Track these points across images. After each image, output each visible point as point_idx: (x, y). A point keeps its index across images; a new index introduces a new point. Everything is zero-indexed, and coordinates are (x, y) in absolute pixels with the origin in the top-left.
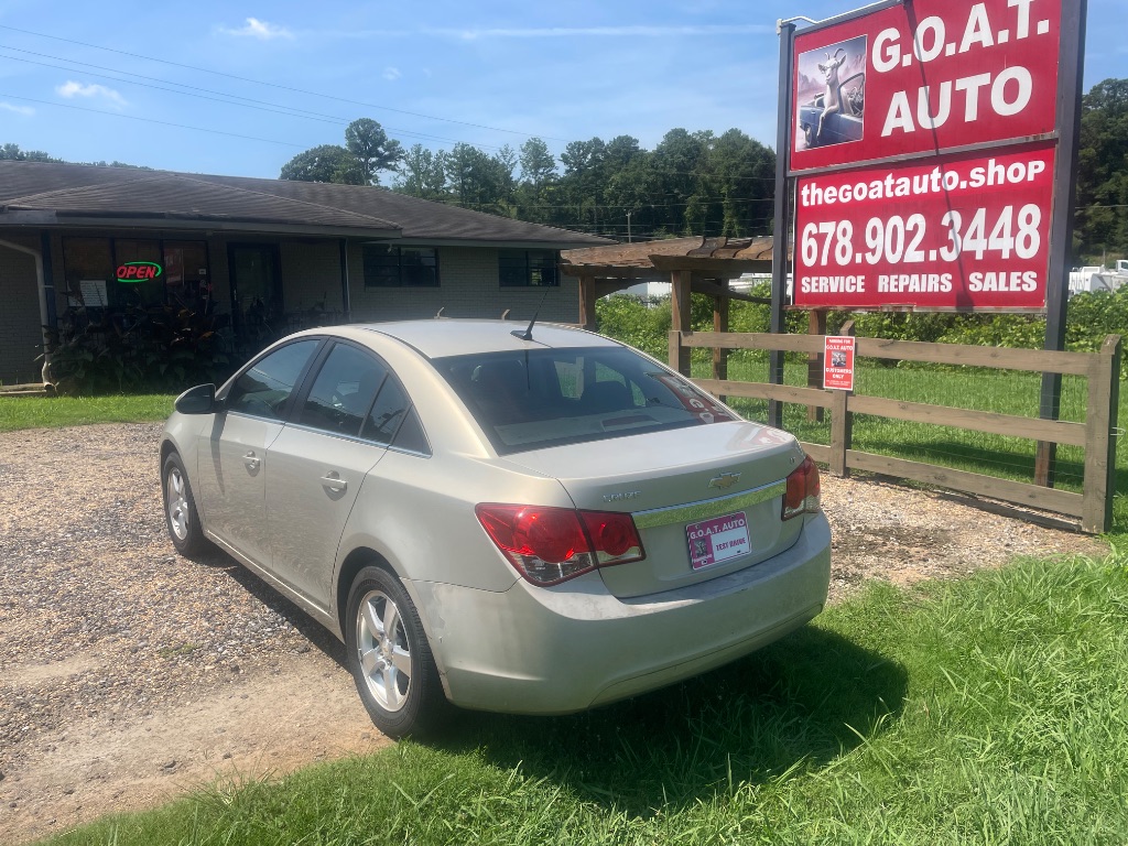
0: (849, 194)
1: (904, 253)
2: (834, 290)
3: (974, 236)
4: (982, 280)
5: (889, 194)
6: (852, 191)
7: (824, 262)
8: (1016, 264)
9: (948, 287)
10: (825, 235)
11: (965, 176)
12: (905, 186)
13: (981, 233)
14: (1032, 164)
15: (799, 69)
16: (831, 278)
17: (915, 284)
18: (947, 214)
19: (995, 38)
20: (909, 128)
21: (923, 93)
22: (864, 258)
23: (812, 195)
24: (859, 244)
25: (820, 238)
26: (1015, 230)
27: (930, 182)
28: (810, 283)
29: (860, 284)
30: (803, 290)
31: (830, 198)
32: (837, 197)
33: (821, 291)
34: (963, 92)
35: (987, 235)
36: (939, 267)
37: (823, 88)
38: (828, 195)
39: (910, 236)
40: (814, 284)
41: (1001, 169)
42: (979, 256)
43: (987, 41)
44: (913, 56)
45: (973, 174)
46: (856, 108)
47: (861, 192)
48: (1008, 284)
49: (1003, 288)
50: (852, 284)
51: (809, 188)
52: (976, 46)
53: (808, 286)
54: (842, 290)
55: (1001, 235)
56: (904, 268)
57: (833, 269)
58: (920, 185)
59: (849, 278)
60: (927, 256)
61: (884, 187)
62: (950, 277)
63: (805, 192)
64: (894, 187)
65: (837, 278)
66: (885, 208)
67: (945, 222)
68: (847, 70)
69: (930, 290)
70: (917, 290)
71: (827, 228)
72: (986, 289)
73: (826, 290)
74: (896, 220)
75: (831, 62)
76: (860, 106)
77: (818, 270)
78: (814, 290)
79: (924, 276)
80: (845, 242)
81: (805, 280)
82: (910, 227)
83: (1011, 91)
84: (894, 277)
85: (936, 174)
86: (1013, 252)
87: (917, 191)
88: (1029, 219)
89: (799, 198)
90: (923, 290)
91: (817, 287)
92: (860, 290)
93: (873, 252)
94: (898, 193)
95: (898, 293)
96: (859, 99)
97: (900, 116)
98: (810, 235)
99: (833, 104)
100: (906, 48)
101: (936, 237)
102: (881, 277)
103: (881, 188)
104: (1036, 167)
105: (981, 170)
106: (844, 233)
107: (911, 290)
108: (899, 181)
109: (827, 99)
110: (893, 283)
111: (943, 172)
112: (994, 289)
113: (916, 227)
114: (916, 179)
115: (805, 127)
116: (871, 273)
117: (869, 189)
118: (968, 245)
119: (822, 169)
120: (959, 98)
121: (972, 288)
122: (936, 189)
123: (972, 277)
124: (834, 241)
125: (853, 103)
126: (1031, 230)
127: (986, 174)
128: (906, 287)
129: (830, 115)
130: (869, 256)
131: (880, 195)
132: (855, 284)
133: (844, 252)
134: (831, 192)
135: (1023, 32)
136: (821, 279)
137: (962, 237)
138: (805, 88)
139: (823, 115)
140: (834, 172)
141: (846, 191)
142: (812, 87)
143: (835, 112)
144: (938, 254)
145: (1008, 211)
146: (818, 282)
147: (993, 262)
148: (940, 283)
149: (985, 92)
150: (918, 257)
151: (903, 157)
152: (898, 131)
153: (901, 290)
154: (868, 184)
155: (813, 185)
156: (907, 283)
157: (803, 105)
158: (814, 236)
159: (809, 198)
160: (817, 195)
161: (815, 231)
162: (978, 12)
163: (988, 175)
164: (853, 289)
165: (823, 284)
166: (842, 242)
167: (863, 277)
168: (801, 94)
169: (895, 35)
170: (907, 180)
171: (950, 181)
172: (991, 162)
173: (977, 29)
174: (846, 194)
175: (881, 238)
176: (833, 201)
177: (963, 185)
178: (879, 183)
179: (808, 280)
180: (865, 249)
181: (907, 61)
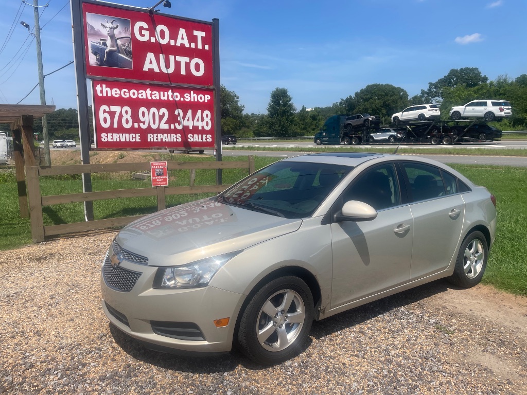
0: (127, 94)
1: (159, 125)
2: (123, 140)
3: (188, 120)
4: (193, 137)
5: (149, 98)
6: (129, 92)
7: (115, 126)
8: (203, 132)
9: (180, 140)
10: (115, 113)
11: (182, 96)
12: (156, 95)
13: (191, 119)
14: (206, 96)
15: (87, 21)
16: (121, 135)
17: (166, 138)
18: (177, 110)
19: (190, 45)
20: (157, 70)
21: (162, 56)
22: (139, 126)
23: (103, 90)
24: (135, 118)
25: (112, 114)
26: (203, 120)
27: (168, 96)
28: (107, 137)
29: (138, 137)
30: (103, 139)
31: (116, 94)
32: (120, 94)
33: (115, 140)
34: (179, 62)
35: (193, 120)
36: (175, 131)
37: (106, 37)
38: (115, 92)
39: (161, 117)
40: (110, 137)
41: (195, 95)
42: (191, 128)
43: (187, 45)
44: (156, 39)
45: (185, 95)
46: (128, 53)
47: (134, 94)
48: (202, 139)
49: (200, 140)
50: (133, 138)
51: (101, 86)
52: (183, 45)
53: (106, 138)
54: (128, 140)
55: (198, 120)
57: (121, 130)
58: (164, 96)
59: (131, 135)
60: (170, 126)
61: (146, 94)
62: (180, 135)
63: (98, 88)
64: (151, 95)
65: (124, 135)
66: (149, 104)
67: (176, 113)
68: (120, 32)
69: (172, 141)
70: (167, 141)
71: (114, 108)
72: (194, 141)
73: (118, 140)
74: (153, 110)
75: (110, 25)
76: (130, 52)
77: (111, 130)
78: (110, 140)
79: (169, 135)
80: (129, 116)
81: (103, 135)
82: (161, 113)
83: (197, 67)
84: (155, 135)
85: (170, 93)
86: (203, 127)
87: (162, 98)
88: (207, 116)
89: (95, 91)
90: (169, 141)
91: (112, 139)
92: (138, 140)
93: (144, 123)
94: (154, 98)
95: (158, 142)
96: (129, 49)
97: (151, 63)
98: (105, 111)
99: (113, 47)
100: (152, 34)
101: (173, 119)
102: (149, 135)
104: (208, 97)
105: (189, 95)
106: (127, 112)
107: (164, 141)
108: (154, 93)
109: (109, 42)
110: (155, 138)
111: (173, 92)
112: (197, 141)
113: (164, 114)
114: (162, 93)
115: (95, 53)
116: (144, 133)
117: (138, 94)
118: (186, 124)
119: (110, 79)
120: (178, 64)
121: (189, 140)
122: (171, 99)
123: (189, 136)
124: (121, 116)
125: (125, 50)
126: (208, 119)
127: (190, 96)
128: (162, 139)
129: (111, 52)
130: (141, 125)
131: (144, 97)
132: (135, 138)
133: (127, 122)
134: (116, 91)
135: (200, 47)
136: (114, 135)
137: (184, 120)
138: (92, 32)
139: (107, 50)
140: (117, 82)
141: (125, 92)
142: (96, 34)
143: (115, 51)
144: (175, 126)
145: (199, 112)
146: (112, 136)
147: (196, 130)
148: (177, 138)
149: (188, 65)
150: (166, 127)
151: (155, 82)
152: (151, 70)
153: (159, 140)
154: (138, 92)
155: (104, 86)
156: (162, 138)
157: (92, 41)
158: (108, 112)
159: (102, 92)
160: (107, 91)
161: (107, 110)
162: (182, 32)
163: (191, 97)
164: (134, 140)
165: (116, 137)
166: (125, 117)
167: (139, 134)
168: (90, 34)
169: (145, 26)
170: (157, 93)
171: (177, 96)
172: (192, 92)
173: (182, 38)
174: (125, 93)
175: (147, 117)
176: (118, 96)
177: (182, 99)
178: (144, 92)
179: (106, 135)
180: (139, 121)
181: (153, 40)
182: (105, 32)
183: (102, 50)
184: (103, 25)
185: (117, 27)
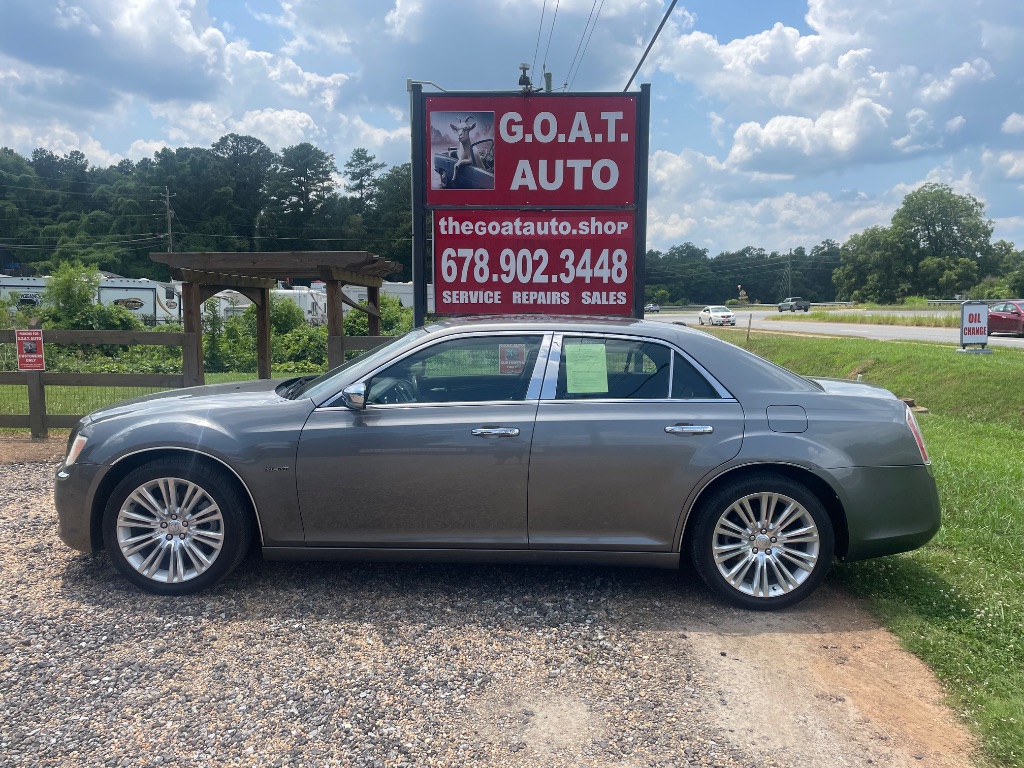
0: (484, 229)
1: (532, 276)
2: (474, 301)
3: (584, 267)
4: (591, 297)
5: (518, 233)
6: (487, 227)
7: (464, 279)
8: (611, 286)
9: (567, 301)
10: (465, 258)
11: (575, 226)
12: (530, 229)
13: (588, 265)
14: (620, 223)
15: (432, 124)
16: (471, 293)
17: (542, 298)
18: (564, 251)
19: (593, 137)
20: (533, 187)
21: (543, 164)
22: (499, 278)
23: (449, 226)
24: (494, 266)
25: (460, 261)
26: (611, 265)
27: (550, 227)
28: (451, 296)
29: (497, 297)
30: (444, 300)
31: (467, 230)
32: (474, 230)
33: (462, 302)
34: (572, 170)
35: (592, 266)
36: (560, 287)
37: (457, 144)
38: (466, 228)
39: (536, 264)
40: (455, 297)
41: (599, 224)
42: (588, 281)
43: (588, 139)
44: (533, 136)
45: (581, 225)
46: (488, 165)
47: (494, 228)
48: (608, 299)
49: (605, 302)
50: (489, 297)
51: (447, 220)
52: (580, 140)
53: (449, 298)
54: (481, 301)
55: (601, 267)
56: (531, 286)
57: (472, 285)
58: (543, 229)
59: (486, 293)
60: (550, 279)
61: (514, 227)
62: (568, 294)
63: (442, 223)
64: (522, 228)
65: (476, 293)
66: (517, 243)
67: (563, 256)
68: (478, 134)
69: (554, 303)
70: (544, 303)
71: (463, 252)
72: (593, 303)
73: (467, 302)
74: (525, 252)
75: (463, 125)
76: (491, 164)
77: (457, 286)
78: (455, 301)
79: (549, 293)
80: (484, 264)
81: (445, 294)
82: (536, 258)
83: (605, 175)
84: (525, 293)
85: (554, 223)
86: (610, 279)
87: (540, 232)
88: (620, 258)
89: (437, 227)
90: (549, 303)
91: (458, 299)
92: (497, 301)
93: (508, 273)
94: (525, 231)
95: (529, 305)
96: (489, 158)
97: (523, 176)
98: (449, 257)
99: (466, 157)
100: (528, 129)
101: (556, 266)
102: (514, 293)
103: (510, 228)
104: (623, 226)
105: (587, 223)
106: (481, 258)
107: (539, 302)
108: (526, 224)
109: (460, 152)
110: (525, 297)
111: (559, 222)
112: (599, 303)
113: (541, 258)
114: (539, 224)
115: (440, 171)
116: (507, 290)
117: (501, 227)
118: (580, 273)
119: (458, 207)
120: (569, 173)
121: (583, 301)
122: (554, 233)
123: (584, 294)
124: (473, 264)
125: (484, 161)
126: (621, 265)
127: (589, 226)
128: (536, 301)
129: (463, 166)
130: (503, 277)
131: (511, 232)
132: (493, 297)
133: (481, 272)
134: (467, 226)
135: (611, 138)
136: (462, 293)
137: (575, 267)
138: (438, 140)
139: (457, 164)
140: (470, 211)
141: (480, 226)
142: (444, 141)
143: (469, 164)
144: (559, 278)
145: (605, 252)
146: (459, 295)
147: (597, 284)
148: (561, 298)
149: (587, 172)
150: (544, 279)
151: (529, 207)
152: (524, 188)
153: (532, 302)
154: (500, 224)
155: (450, 219)
156: (536, 297)
157: (436, 153)
158: (453, 259)
159: (446, 228)
160: (454, 227)
161: (454, 255)
162: (580, 117)
163: (591, 227)
164: (491, 301)
165: (463, 297)
166: (479, 264)
167: (500, 293)
168: (434, 144)
169: (517, 117)
170: (532, 224)
171: (565, 228)
172: (593, 219)
173: (580, 129)
174: (481, 229)
175: (513, 264)
176: (470, 232)
177: (574, 232)
178: (510, 224)
179: (449, 293)
180: (500, 271)
181: (529, 139)
182: (455, 137)
183: (450, 165)
184: (453, 127)
185: (473, 127)
